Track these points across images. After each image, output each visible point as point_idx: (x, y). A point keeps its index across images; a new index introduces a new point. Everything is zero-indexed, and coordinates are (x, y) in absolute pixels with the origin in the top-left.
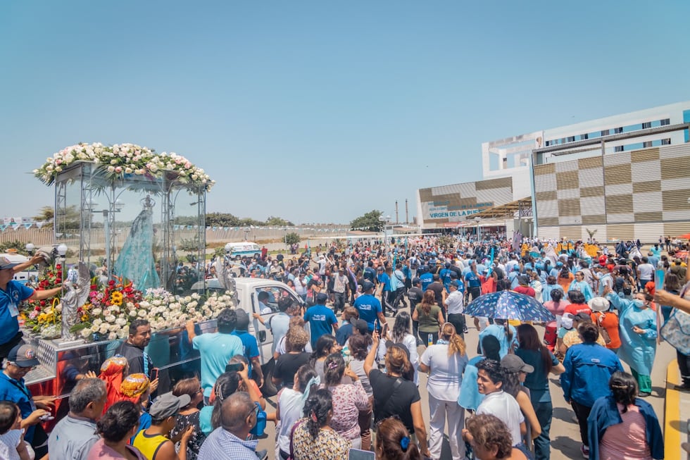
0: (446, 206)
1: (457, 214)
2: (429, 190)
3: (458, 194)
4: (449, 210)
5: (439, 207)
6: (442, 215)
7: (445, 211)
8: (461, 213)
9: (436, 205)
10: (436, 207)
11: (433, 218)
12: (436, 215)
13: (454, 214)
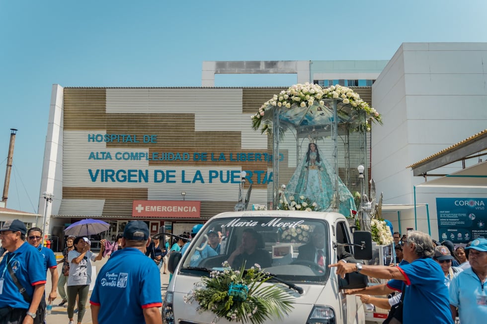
0: (146, 150)
1: (178, 178)
2: (99, 94)
3: (191, 117)
4: (152, 162)
5: (122, 150)
6: (128, 176)
7: (143, 164)
8: (190, 176)
9: (112, 141)
10: (113, 151)
11: (98, 184)
12: (106, 175)
13: (168, 177)
